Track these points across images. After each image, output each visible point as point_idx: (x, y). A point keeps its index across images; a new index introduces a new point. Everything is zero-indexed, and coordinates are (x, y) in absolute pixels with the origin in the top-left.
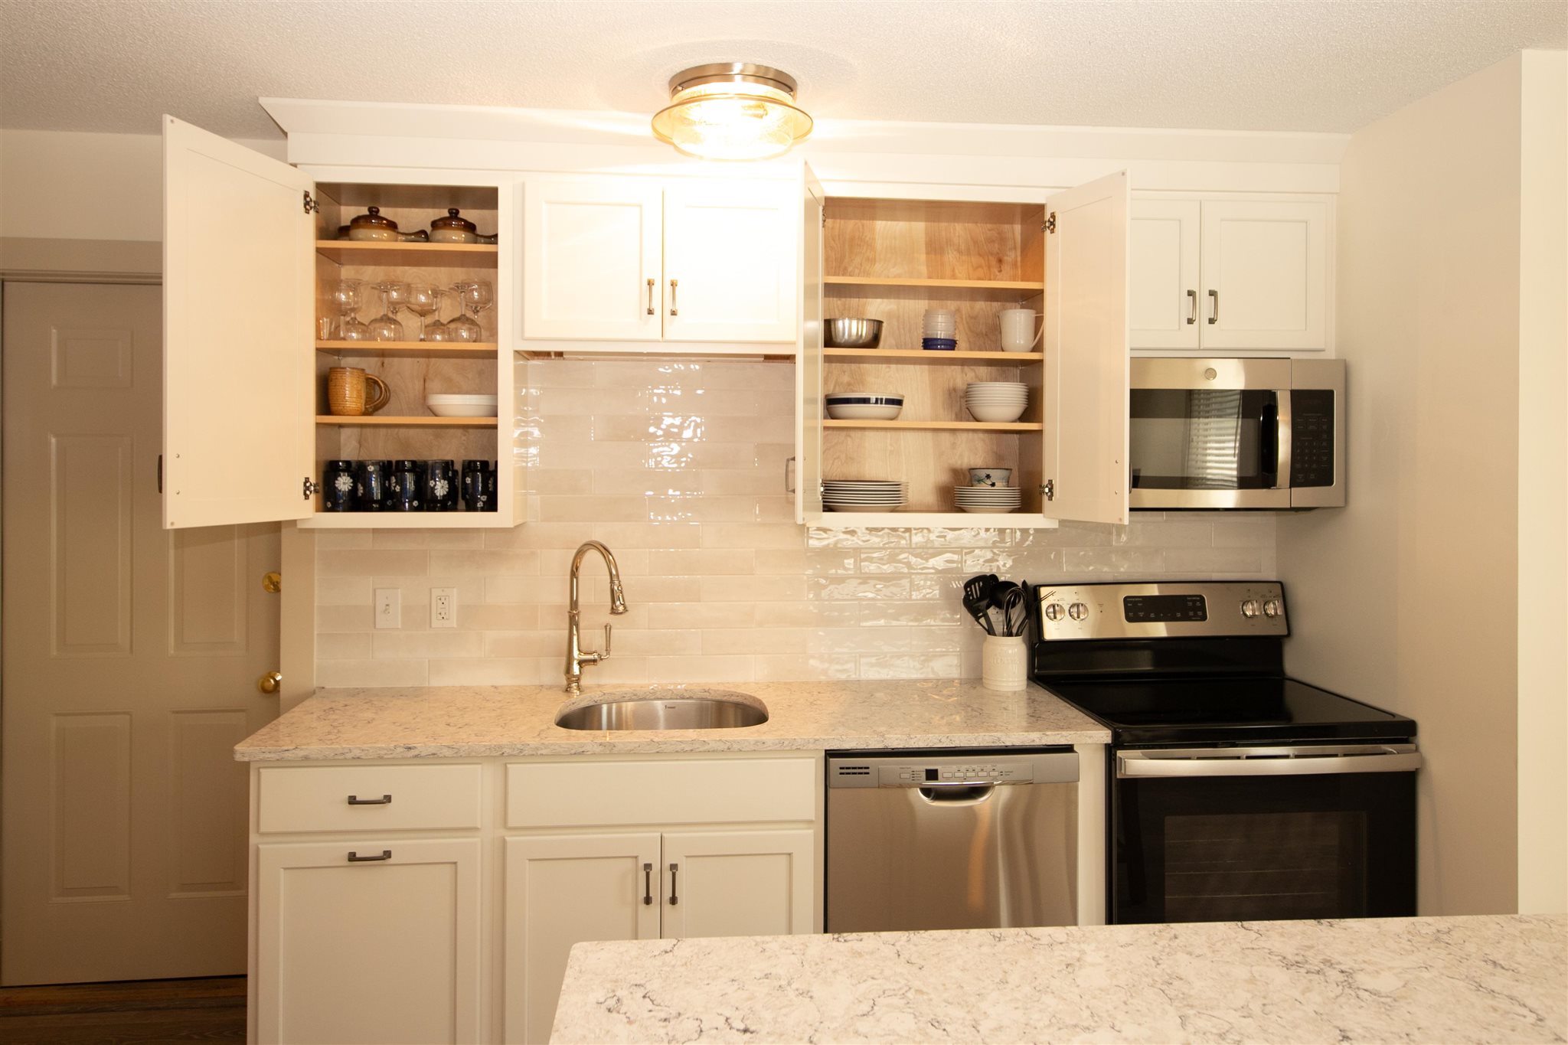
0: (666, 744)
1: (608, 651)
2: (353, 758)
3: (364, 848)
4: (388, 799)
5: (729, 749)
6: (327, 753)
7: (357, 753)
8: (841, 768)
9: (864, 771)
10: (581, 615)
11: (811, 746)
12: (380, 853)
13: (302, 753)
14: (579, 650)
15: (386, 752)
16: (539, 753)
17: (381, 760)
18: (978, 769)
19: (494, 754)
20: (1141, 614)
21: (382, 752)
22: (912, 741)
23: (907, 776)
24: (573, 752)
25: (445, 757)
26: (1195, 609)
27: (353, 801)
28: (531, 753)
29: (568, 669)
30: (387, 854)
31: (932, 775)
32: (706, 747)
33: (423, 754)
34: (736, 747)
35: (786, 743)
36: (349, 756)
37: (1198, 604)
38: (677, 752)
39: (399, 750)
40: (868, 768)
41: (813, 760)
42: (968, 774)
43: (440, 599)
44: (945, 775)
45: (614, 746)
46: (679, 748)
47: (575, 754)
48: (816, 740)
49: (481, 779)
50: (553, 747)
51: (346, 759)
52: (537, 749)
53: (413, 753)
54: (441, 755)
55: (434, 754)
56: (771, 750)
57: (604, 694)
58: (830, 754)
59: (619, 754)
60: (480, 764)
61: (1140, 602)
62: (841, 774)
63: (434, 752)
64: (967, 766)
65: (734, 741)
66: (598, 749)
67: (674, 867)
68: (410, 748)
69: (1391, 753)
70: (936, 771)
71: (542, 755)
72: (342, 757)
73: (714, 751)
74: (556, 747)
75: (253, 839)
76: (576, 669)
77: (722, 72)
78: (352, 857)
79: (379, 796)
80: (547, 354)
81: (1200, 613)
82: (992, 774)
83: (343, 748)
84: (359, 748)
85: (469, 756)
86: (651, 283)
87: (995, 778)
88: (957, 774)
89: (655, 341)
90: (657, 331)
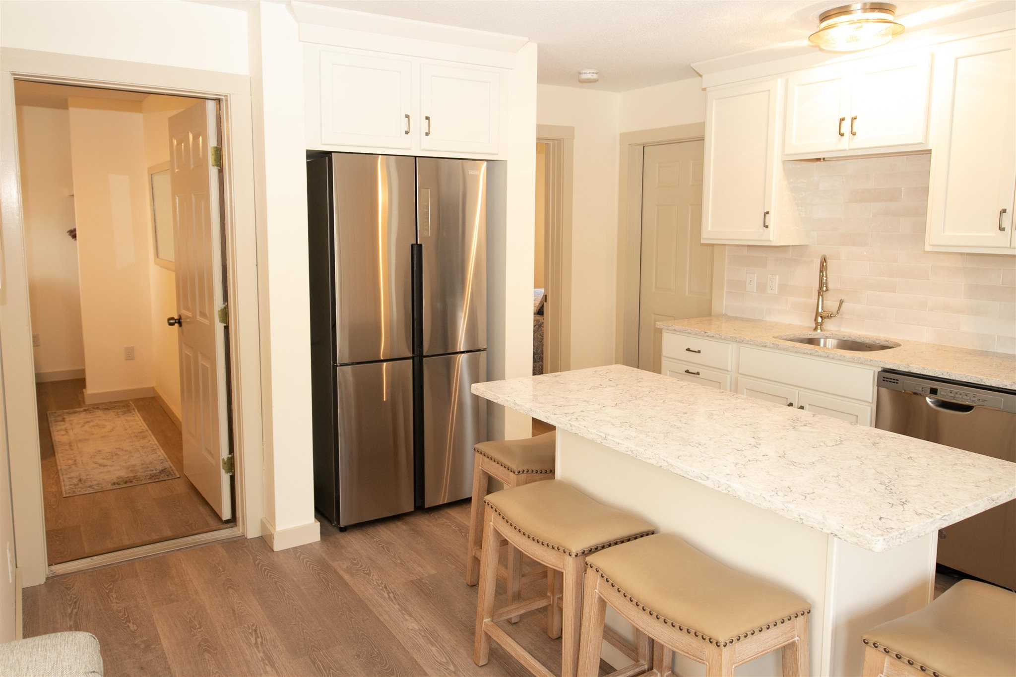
1: (837, 313)
3: (693, 369)
4: (699, 352)
5: (828, 356)
7: (690, 331)
8: (884, 377)
9: (896, 381)
11: (869, 363)
12: (696, 372)
13: (674, 328)
17: (697, 335)
18: (964, 394)
21: (697, 332)
22: (925, 371)
23: (918, 389)
27: (688, 350)
28: (747, 342)
30: (698, 373)
31: (934, 391)
33: (710, 336)
34: (831, 356)
36: (687, 332)
39: (703, 332)
40: (899, 381)
41: (873, 372)
42: (957, 396)
43: (771, 280)
44: (942, 393)
46: (806, 351)
48: (871, 360)
49: (732, 348)
52: (749, 341)
53: (707, 334)
54: (716, 337)
55: (713, 336)
56: (847, 361)
57: (832, 334)
58: (884, 371)
59: (780, 349)
64: (958, 392)
66: (772, 346)
67: (802, 406)
70: (937, 390)
72: (685, 332)
73: (821, 356)
75: (662, 358)
76: (820, 320)
78: (687, 371)
79: (697, 350)
82: (973, 399)
83: (686, 329)
85: (724, 339)
86: (843, 120)
87: (974, 402)
88: (950, 394)
89: (845, 150)
90: (847, 145)
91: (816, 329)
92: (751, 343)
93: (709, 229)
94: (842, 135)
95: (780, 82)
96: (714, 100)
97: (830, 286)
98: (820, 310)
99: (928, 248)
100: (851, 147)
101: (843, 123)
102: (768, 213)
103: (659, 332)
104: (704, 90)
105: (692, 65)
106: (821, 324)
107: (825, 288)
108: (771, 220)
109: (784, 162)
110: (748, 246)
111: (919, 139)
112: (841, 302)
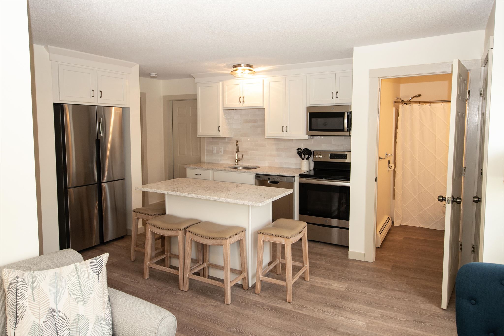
1: (243, 158)
4: (200, 175)
6: (193, 167)
9: (260, 177)
11: (252, 172)
13: (191, 167)
18: (277, 178)
20: (333, 157)
21: (199, 168)
22: (267, 173)
23: (266, 178)
26: (345, 157)
27: (196, 174)
29: (236, 161)
34: (242, 172)
36: (196, 168)
37: (346, 156)
41: (254, 176)
42: (275, 179)
43: (221, 149)
46: (234, 171)
49: (211, 172)
53: (202, 168)
55: (205, 169)
56: (246, 172)
57: (241, 166)
58: (256, 174)
61: (333, 155)
62: (257, 177)
66: (224, 170)
70: (270, 178)
73: (239, 172)
76: (237, 161)
77: (239, 66)
79: (199, 174)
80: (234, 109)
86: (240, 97)
87: (279, 180)
88: (273, 179)
89: (242, 107)
90: (242, 105)
91: (236, 164)
92: (217, 170)
93: (200, 132)
94: (240, 102)
95: (221, 83)
96: (200, 87)
97: (239, 150)
98: (237, 158)
99: (266, 137)
100: (243, 106)
101: (241, 98)
102: (219, 126)
103: (186, 168)
104: (196, 83)
105: (191, 74)
106: (237, 163)
107: (238, 151)
108: (221, 129)
109: (224, 110)
110: (213, 137)
111: (261, 105)
112: (243, 155)
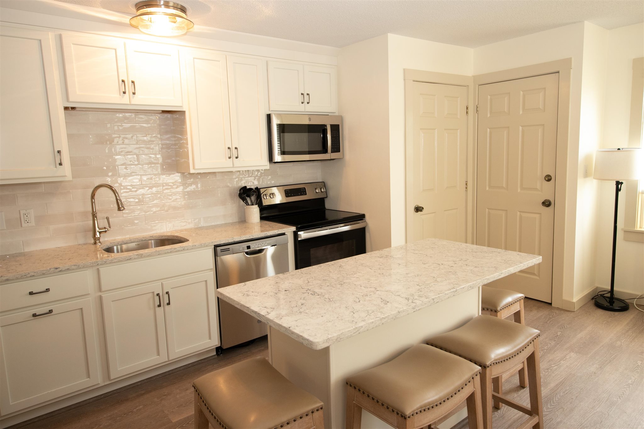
0: (161, 251)
1: (110, 227)
2: (31, 276)
3: (38, 311)
4: (48, 290)
6: (18, 276)
7: (33, 274)
8: (221, 250)
10: (97, 214)
11: (210, 245)
12: (48, 311)
13: (5, 278)
14: (98, 228)
15: (46, 271)
16: (113, 261)
17: (44, 274)
18: (261, 244)
19: (94, 265)
20: (290, 195)
21: (44, 272)
22: (242, 238)
23: (241, 249)
24: (126, 259)
25: (73, 269)
26: (303, 192)
27: (31, 293)
28: (110, 262)
29: (95, 236)
30: (51, 311)
31: (249, 247)
32: (176, 250)
33: (63, 270)
35: (203, 244)
36: (29, 276)
37: (304, 190)
38: (166, 253)
39: (52, 270)
40: (229, 249)
41: (211, 249)
42: (259, 246)
43: (25, 214)
44: (253, 247)
45: (142, 255)
47: (127, 260)
48: (212, 242)
49: (90, 272)
50: (119, 259)
51: (27, 277)
52: (112, 260)
53: (58, 270)
54: (71, 269)
55: (68, 269)
57: (111, 243)
58: (216, 246)
59: (145, 257)
60: (87, 270)
61: (289, 191)
62: (221, 252)
63: (68, 268)
64: (258, 244)
65: (185, 246)
66: (136, 257)
67: (167, 293)
68: (57, 268)
69: (360, 223)
70: (250, 246)
71: (114, 262)
72: (25, 277)
74: (120, 258)
76: (98, 235)
78: (34, 315)
79: (44, 289)
81: (305, 193)
82: (266, 244)
83: (25, 273)
84: (33, 272)
85: (84, 267)
86: (123, 81)
87: (266, 246)
88: (256, 246)
89: (127, 104)
91: (95, 243)
94: (124, 93)
99: (191, 172)
101: (124, 83)
102: (59, 152)
106: (99, 239)
108: (65, 158)
112: (108, 219)
